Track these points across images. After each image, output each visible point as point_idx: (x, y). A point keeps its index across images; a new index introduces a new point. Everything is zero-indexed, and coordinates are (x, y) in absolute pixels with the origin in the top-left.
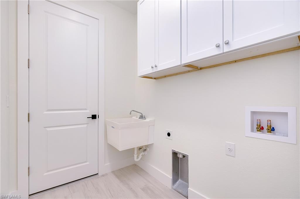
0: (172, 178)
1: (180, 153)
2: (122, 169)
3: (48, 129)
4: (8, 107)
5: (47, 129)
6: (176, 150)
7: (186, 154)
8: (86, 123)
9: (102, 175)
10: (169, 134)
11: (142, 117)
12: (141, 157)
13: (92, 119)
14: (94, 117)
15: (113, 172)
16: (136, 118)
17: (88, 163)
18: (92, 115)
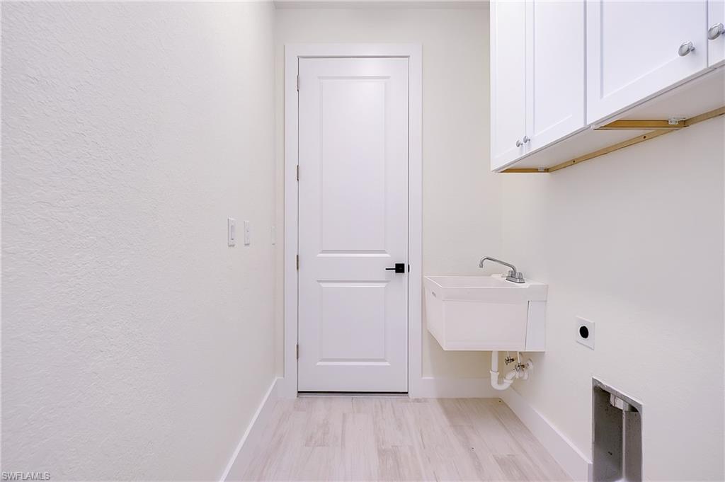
0: (591, 463)
1: (618, 396)
2: (464, 400)
3: (324, 285)
4: (274, 244)
5: (321, 284)
6: (604, 383)
7: (637, 401)
8: (384, 280)
9: (416, 399)
10: (584, 332)
11: (513, 276)
12: (512, 382)
13: (397, 272)
14: (400, 268)
15: (441, 401)
16: (499, 278)
17: (387, 364)
18: (397, 265)
